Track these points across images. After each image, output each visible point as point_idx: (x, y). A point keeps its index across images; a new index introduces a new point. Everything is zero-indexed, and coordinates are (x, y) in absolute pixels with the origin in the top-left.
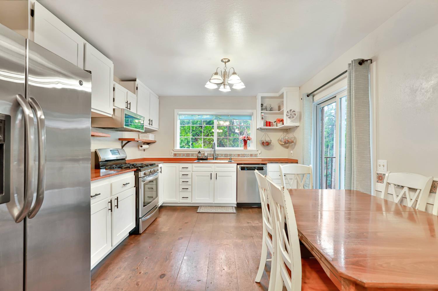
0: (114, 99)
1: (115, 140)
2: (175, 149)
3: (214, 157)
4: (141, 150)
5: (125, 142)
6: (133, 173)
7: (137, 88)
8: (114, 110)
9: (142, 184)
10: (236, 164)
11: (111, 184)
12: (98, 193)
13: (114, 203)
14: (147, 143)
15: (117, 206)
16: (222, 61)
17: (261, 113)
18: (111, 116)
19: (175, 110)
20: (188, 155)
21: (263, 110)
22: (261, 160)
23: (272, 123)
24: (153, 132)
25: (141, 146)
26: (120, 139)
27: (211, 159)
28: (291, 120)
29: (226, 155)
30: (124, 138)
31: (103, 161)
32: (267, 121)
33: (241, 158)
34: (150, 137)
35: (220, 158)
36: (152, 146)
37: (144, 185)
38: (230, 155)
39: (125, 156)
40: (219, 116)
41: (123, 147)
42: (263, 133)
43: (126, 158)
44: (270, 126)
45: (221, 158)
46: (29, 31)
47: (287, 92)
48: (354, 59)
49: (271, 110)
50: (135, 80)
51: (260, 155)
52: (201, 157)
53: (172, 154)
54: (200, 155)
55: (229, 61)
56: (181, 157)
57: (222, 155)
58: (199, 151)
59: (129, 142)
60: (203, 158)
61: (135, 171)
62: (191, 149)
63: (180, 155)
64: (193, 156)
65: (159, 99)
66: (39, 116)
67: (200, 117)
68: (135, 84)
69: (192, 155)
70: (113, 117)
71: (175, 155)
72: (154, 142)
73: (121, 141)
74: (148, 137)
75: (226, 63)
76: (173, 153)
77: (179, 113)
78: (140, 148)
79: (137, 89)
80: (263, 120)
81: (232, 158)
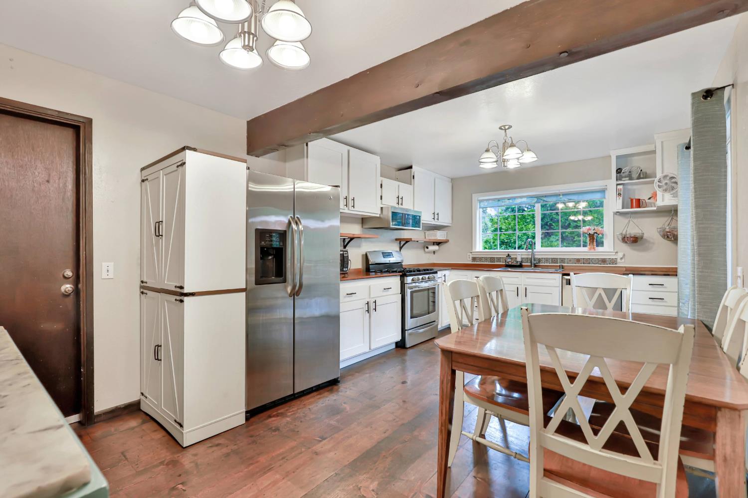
0: (381, 197)
1: (392, 241)
2: (473, 251)
3: (531, 263)
4: (429, 252)
5: (403, 243)
6: (399, 278)
7: (414, 176)
8: (382, 208)
9: (408, 292)
10: (561, 275)
11: (370, 287)
12: (353, 292)
13: (372, 306)
14: (436, 242)
15: (375, 309)
16: (500, 128)
17: (617, 185)
18: (378, 216)
19: (473, 195)
20: (492, 259)
21: (623, 179)
22: (625, 269)
23: (644, 201)
24: (445, 229)
25: (427, 248)
26: (396, 240)
27: (527, 266)
28: (671, 194)
29: (554, 260)
30: (402, 238)
31: (373, 263)
32: (632, 198)
33: (582, 265)
34: (439, 235)
35: (543, 264)
36: (443, 246)
37: (412, 293)
38: (563, 260)
39: (401, 259)
40: (543, 196)
41: (401, 248)
42: (626, 221)
43: (402, 261)
44: (639, 206)
45: (544, 266)
46: (305, 158)
47: (662, 142)
48: (693, 92)
49: (639, 178)
50: (411, 167)
51: (623, 260)
52: (510, 263)
53: (469, 258)
54: (510, 260)
55: (510, 127)
56: (482, 262)
57: (547, 260)
58: (507, 253)
59: (407, 242)
60: (513, 264)
61: (401, 276)
62: (499, 250)
63: (481, 259)
64: (500, 262)
65: (451, 182)
66: (300, 228)
67: (511, 201)
68: (411, 172)
69: (499, 259)
70: (381, 216)
71: (474, 259)
72: (446, 242)
73: (399, 242)
74: (436, 235)
75: (507, 130)
76: (471, 256)
77: (479, 199)
78: (426, 250)
79: (413, 178)
80: (621, 198)
81: (563, 265)
